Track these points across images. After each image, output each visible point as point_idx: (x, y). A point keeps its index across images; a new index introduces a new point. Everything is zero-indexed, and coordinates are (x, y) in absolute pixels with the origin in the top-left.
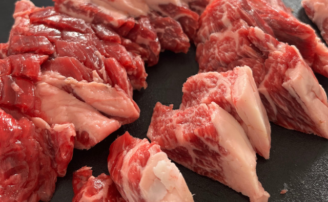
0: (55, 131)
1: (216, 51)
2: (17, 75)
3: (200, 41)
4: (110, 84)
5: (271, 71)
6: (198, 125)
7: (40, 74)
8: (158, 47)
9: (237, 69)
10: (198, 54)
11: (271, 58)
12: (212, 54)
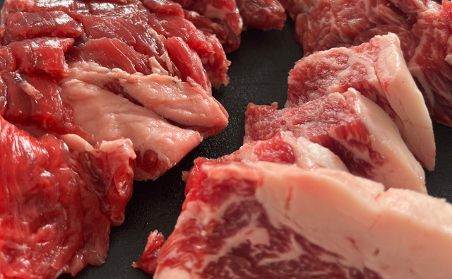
0: (103, 153)
1: (333, 20)
2: (27, 71)
3: (300, 11)
4: (179, 78)
5: (424, 40)
6: (331, 123)
7: (66, 66)
8: (239, 21)
9: (377, 40)
10: (298, 30)
11: (422, 21)
12: (325, 26)
